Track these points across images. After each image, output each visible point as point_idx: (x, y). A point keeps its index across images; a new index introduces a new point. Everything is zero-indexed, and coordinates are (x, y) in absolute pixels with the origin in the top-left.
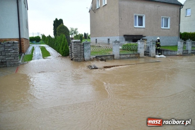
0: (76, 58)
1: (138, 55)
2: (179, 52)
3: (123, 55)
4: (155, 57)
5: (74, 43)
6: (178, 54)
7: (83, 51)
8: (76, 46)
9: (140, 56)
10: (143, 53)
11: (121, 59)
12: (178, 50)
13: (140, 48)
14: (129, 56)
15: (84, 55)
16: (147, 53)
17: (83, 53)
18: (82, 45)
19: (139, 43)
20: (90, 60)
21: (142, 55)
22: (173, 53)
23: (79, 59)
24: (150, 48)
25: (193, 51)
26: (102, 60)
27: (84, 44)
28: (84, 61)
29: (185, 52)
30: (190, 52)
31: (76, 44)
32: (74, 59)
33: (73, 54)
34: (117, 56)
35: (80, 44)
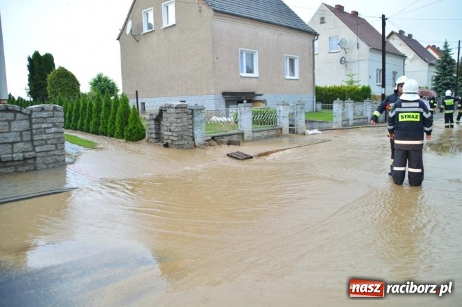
0: (181, 143)
1: (279, 131)
2: (337, 122)
3: (258, 131)
4: (304, 134)
5: (176, 108)
6: (334, 127)
7: (191, 127)
8: (180, 116)
9: (283, 132)
10: (288, 127)
11: (254, 140)
12: (334, 119)
13: (283, 117)
14: (265, 133)
15: (193, 135)
16: (292, 130)
17: (191, 131)
18: (190, 113)
19: (281, 107)
20: (206, 145)
21: (286, 131)
22: (325, 125)
23: (186, 143)
24: (295, 117)
25: (355, 121)
26: (229, 143)
27: (192, 110)
28: (195, 146)
29: (344, 123)
30: (351, 122)
31: (179, 110)
32: (177, 143)
33: (170, 134)
34: (248, 134)
35: (186, 110)
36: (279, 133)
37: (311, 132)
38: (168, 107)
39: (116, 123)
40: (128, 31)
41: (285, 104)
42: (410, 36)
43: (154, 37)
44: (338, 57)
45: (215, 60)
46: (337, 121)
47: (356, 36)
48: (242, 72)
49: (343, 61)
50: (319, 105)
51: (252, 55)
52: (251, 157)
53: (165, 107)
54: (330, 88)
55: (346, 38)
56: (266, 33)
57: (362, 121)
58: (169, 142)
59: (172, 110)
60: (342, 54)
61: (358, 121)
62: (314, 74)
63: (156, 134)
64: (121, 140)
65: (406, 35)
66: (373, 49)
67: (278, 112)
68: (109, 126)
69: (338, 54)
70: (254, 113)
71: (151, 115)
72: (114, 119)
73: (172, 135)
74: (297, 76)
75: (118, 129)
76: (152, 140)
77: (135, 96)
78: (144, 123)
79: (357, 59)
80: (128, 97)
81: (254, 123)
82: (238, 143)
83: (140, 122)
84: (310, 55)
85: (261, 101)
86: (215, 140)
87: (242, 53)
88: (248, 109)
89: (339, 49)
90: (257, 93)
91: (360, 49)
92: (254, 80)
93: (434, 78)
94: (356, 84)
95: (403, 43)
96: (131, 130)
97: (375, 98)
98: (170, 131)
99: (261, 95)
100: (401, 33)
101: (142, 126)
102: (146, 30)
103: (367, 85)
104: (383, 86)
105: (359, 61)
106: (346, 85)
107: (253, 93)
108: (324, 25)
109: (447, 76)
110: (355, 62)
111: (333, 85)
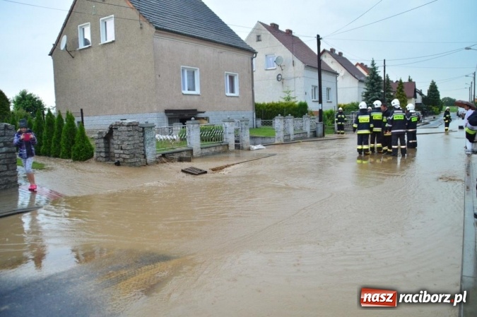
0: (133, 160)
1: (226, 147)
2: (279, 138)
3: (206, 148)
4: (249, 149)
5: (127, 126)
6: (277, 142)
7: (142, 144)
8: (131, 133)
9: (230, 148)
10: (234, 143)
11: (203, 156)
12: (276, 134)
13: (229, 133)
14: (213, 150)
15: (145, 152)
16: (238, 146)
17: (143, 148)
18: (141, 130)
19: (226, 123)
20: (158, 163)
21: (232, 147)
22: (268, 141)
23: (137, 160)
24: (240, 134)
25: (295, 136)
26: (181, 160)
27: (143, 128)
28: (147, 164)
29: (286, 138)
30: (292, 137)
31: (130, 128)
32: (129, 161)
33: (122, 152)
34: (197, 151)
35: (137, 128)
36: (225, 149)
37: (255, 147)
38: (120, 125)
39: (62, 143)
40: (62, 47)
41: (230, 121)
42: (340, 54)
43: (92, 54)
44: (275, 74)
45: (158, 76)
46: (279, 136)
47: (291, 53)
48: (184, 89)
49: (279, 78)
50: (259, 122)
51: (194, 72)
52: (206, 172)
53: (116, 125)
54: (268, 104)
55: (282, 56)
56: (207, 51)
57: (302, 135)
58: (121, 160)
59: (123, 128)
60: (279, 71)
61: (298, 136)
62: (253, 91)
63: (106, 152)
64: (67, 160)
65: (337, 52)
66: (308, 67)
67: (224, 129)
68: (53, 146)
69: (274, 71)
70: (202, 130)
71: (100, 133)
72: (59, 137)
73: (124, 154)
74: (237, 93)
75: (63, 149)
76: (101, 159)
77: (80, 115)
78: (93, 143)
79: (293, 76)
80: (74, 115)
81: (202, 139)
82: (188, 160)
83: (88, 142)
84: (249, 72)
85: (203, 118)
86: (165, 157)
87: (183, 71)
88: (196, 125)
89: (276, 66)
90: (199, 110)
91: (296, 66)
92: (196, 98)
93: (364, 94)
94: (293, 100)
95: (334, 60)
96: (78, 149)
97: (312, 113)
98: (122, 149)
99: (204, 112)
100: (332, 51)
101: (90, 145)
102: (82, 46)
103: (303, 101)
104: (320, 101)
105: (295, 78)
106: (283, 101)
107: (195, 110)
108: (260, 42)
109: (375, 92)
110: (291, 79)
111: (271, 102)
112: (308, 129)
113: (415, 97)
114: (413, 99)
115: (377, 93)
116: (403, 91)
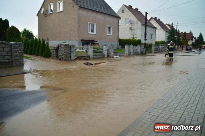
1: (103, 56)
3: (95, 56)
4: (113, 57)
6: (125, 55)
7: (70, 53)
8: (66, 48)
10: (107, 54)
11: (93, 59)
12: (125, 52)
13: (105, 50)
14: (98, 56)
15: (71, 56)
16: (109, 56)
17: (70, 54)
18: (69, 47)
20: (75, 60)
21: (106, 56)
22: (122, 54)
23: (67, 58)
24: (110, 51)
26: (84, 59)
27: (71, 46)
28: (71, 60)
29: (129, 54)
30: (132, 54)
31: (66, 46)
32: (64, 59)
33: (62, 55)
34: (91, 56)
35: (68, 46)
37: (115, 57)
38: (62, 45)
39: (40, 50)
40: (42, 12)
41: (106, 45)
42: (159, 19)
43: (53, 16)
44: (129, 27)
45: (79, 26)
47: (136, 19)
48: (89, 32)
49: (131, 29)
50: (120, 47)
51: (94, 25)
52: (93, 64)
53: (60, 45)
54: (125, 39)
55: (132, 19)
56: (100, 17)
57: (136, 53)
58: (61, 58)
59: (63, 46)
60: (131, 26)
62: (118, 34)
63: (56, 55)
64: (41, 57)
65: (157, 19)
66: (143, 24)
67: (103, 48)
68: (36, 51)
69: (129, 26)
70: (94, 49)
71: (54, 48)
72: (39, 48)
73: (63, 56)
74: (111, 34)
75: (40, 53)
76: (54, 57)
77: (47, 40)
78: (51, 51)
79: (136, 28)
80: (45, 40)
81: (94, 52)
82: (87, 60)
83: (50, 50)
84: (117, 26)
85: (96, 44)
86: (79, 58)
87: (89, 24)
88: (91, 47)
89: (129, 24)
90: (95, 40)
91: (138, 24)
92: (94, 35)
93: (167, 37)
94: (136, 38)
95: (156, 22)
96: (46, 53)
97: (142, 44)
98: (62, 54)
99: (97, 41)
100: (155, 18)
101: (50, 52)
102: (50, 12)
103: (139, 39)
104: (145, 39)
105: (137, 29)
106: (131, 38)
107: (94, 40)
108: (123, 13)
109: (172, 37)
110: (135, 29)
111: (126, 38)
112: (139, 51)
113: (192, 40)
114: (191, 41)
115: (173, 37)
116: (186, 37)
